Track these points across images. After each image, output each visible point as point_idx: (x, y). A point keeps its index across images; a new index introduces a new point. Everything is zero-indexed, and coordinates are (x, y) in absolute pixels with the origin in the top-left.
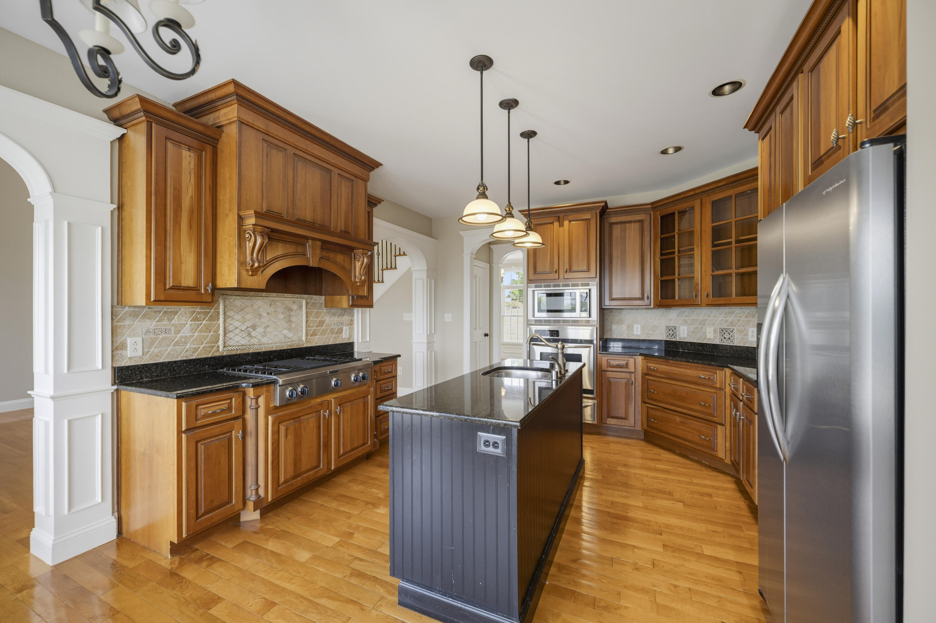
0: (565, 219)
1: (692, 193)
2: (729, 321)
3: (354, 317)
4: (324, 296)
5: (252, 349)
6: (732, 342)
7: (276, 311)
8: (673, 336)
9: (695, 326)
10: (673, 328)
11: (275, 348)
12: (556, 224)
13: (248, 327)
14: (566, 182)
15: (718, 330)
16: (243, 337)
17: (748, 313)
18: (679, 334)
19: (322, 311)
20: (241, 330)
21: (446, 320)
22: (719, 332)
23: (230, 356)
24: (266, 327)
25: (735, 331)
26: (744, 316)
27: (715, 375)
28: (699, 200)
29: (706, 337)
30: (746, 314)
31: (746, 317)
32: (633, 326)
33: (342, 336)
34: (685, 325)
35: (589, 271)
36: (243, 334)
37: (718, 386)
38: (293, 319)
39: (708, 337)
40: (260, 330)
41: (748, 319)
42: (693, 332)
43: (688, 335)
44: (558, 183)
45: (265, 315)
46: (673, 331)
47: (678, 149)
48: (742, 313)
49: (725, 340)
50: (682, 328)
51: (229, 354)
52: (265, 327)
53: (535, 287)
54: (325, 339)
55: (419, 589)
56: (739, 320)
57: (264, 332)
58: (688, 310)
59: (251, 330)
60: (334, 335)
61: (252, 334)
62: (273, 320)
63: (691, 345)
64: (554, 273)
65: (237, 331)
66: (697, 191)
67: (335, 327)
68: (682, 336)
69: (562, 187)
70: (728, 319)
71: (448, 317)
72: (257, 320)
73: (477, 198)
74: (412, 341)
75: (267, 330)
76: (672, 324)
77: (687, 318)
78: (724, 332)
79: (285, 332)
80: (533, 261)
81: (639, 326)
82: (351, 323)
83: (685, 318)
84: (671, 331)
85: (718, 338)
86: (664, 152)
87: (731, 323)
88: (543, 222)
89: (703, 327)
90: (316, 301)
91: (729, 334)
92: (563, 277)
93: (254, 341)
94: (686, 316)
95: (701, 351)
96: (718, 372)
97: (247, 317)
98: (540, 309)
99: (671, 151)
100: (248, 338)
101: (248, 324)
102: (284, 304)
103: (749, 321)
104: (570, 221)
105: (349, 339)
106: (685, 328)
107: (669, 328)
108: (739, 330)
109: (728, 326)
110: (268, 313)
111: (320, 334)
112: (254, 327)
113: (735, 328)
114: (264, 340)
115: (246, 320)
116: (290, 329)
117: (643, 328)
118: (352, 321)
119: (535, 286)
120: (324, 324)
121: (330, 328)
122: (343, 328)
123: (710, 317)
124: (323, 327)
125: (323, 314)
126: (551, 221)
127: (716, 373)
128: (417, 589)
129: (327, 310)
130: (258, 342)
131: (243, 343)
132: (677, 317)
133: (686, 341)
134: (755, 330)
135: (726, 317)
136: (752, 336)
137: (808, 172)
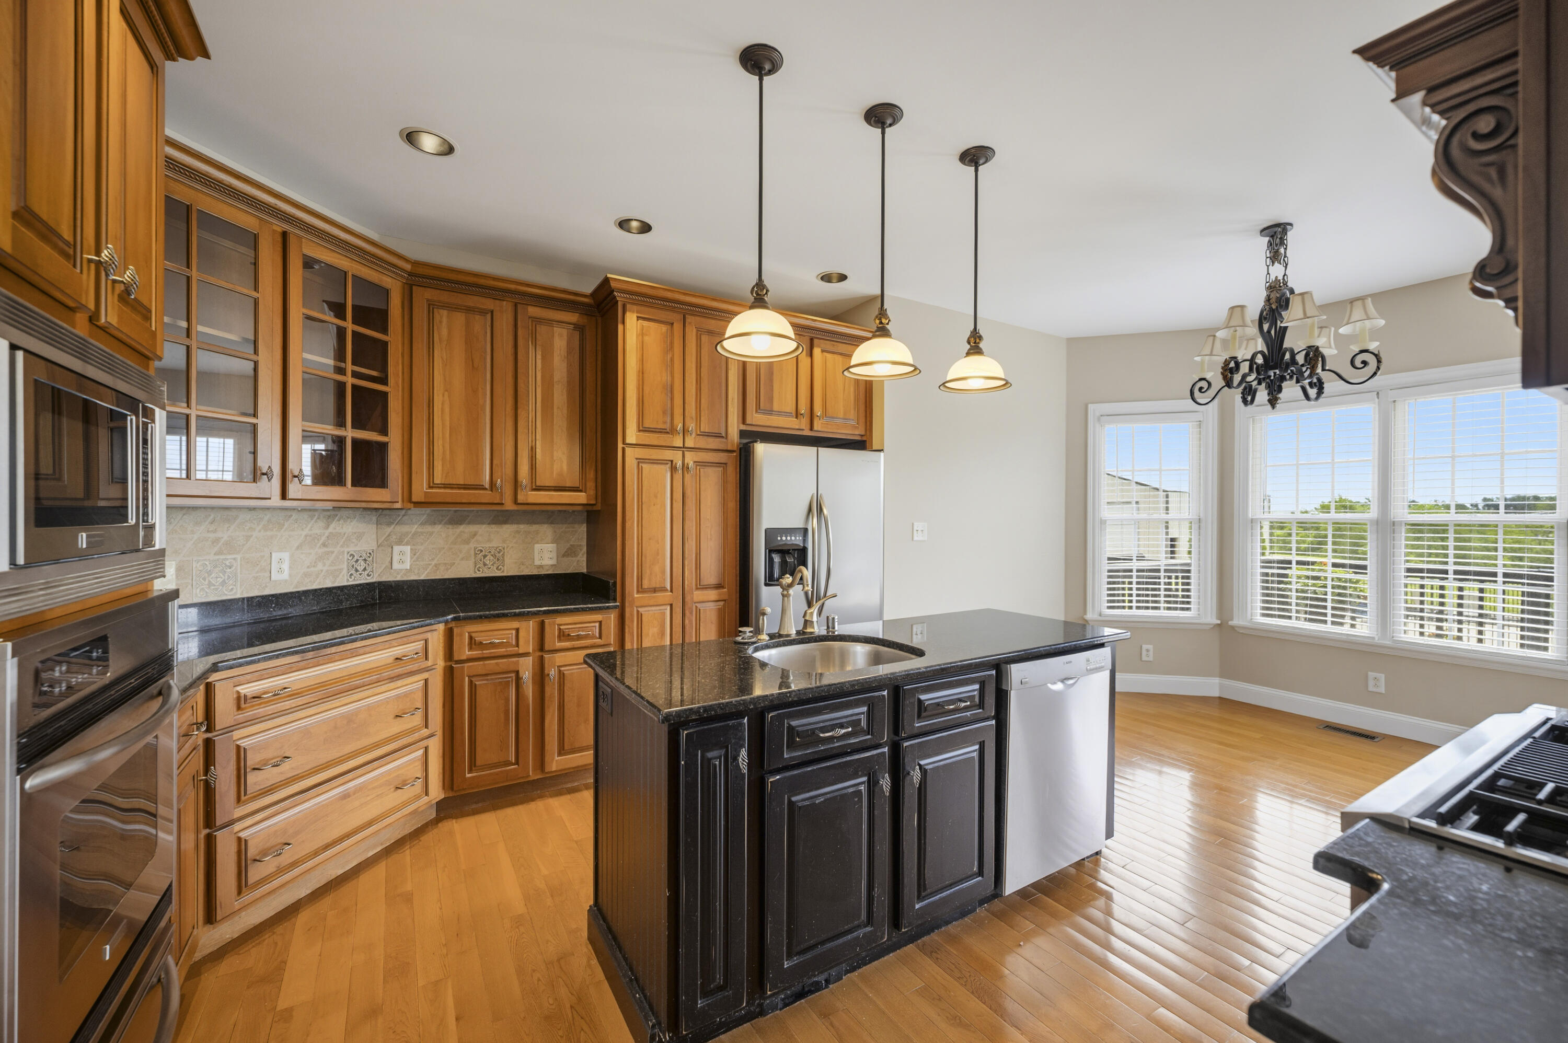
2: (222, 541)
6: (232, 589)
26: (260, 527)
41: (269, 533)
48: (255, 519)
134: (286, 556)
135: (215, 531)
136: (280, 570)
137: (751, 411)
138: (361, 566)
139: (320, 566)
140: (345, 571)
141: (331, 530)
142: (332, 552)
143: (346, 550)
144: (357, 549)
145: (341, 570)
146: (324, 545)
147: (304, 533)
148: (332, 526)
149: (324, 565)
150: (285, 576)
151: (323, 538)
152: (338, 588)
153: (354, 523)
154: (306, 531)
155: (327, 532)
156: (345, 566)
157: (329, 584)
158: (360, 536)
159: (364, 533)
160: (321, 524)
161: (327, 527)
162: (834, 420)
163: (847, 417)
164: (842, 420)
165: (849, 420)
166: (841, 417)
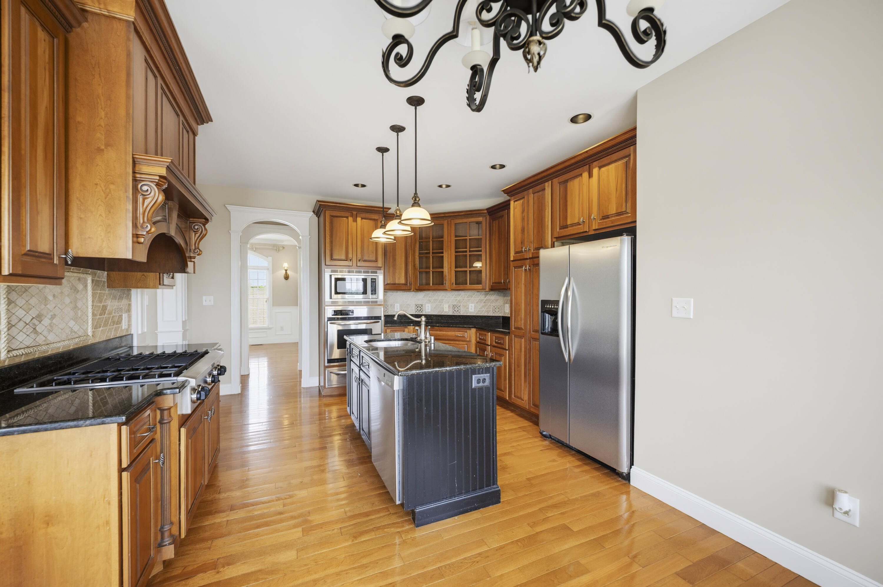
0: (358, 216)
1: (443, 215)
2: (458, 300)
3: (131, 301)
4: (106, 271)
5: (37, 353)
6: (460, 313)
7: (62, 293)
8: (420, 311)
9: (436, 304)
10: (420, 306)
11: (62, 349)
12: (350, 219)
13: (33, 318)
14: (363, 186)
15: (451, 306)
16: (28, 333)
17: (469, 295)
18: (425, 310)
19: (105, 292)
20: (25, 323)
21: (204, 303)
22: (451, 307)
23: (18, 366)
24: (53, 317)
25: (461, 306)
27: (466, 333)
28: (447, 221)
29: (443, 310)
30: (467, 295)
31: (468, 297)
32: (394, 305)
33: (122, 327)
34: (429, 303)
35: (377, 261)
36: (27, 329)
37: (468, 340)
38: (79, 304)
39: (445, 311)
40: (46, 321)
41: (469, 298)
42: (435, 308)
43: (431, 310)
44: (356, 185)
45: (50, 298)
46: (420, 307)
47: (448, 186)
48: (465, 295)
49: (455, 312)
50: (427, 305)
51: (12, 362)
52: (51, 318)
53: (331, 272)
54: (108, 332)
55: (433, 505)
56: (464, 299)
57: (50, 325)
58: (431, 293)
59: (36, 322)
60: (115, 326)
61: (37, 328)
62: (59, 306)
63: (434, 316)
64: (349, 260)
65: (21, 325)
66: (446, 215)
67: (115, 315)
68: (427, 311)
69: (360, 189)
70: (457, 298)
71: (208, 300)
72: (43, 306)
73: (413, 206)
74: (157, 330)
75: (54, 321)
76: (419, 303)
77: (431, 298)
78: (455, 307)
79: (72, 323)
80: (329, 248)
81: (398, 305)
82: (129, 310)
83: (429, 298)
84: (419, 308)
85: (451, 311)
86: (440, 186)
87: (459, 301)
88: (338, 215)
89: (441, 304)
90: (99, 278)
91: (458, 308)
92: (356, 265)
93: (40, 339)
94: (429, 297)
95: (440, 320)
96: (468, 331)
97: (33, 301)
98: (337, 292)
99: (444, 186)
100: (33, 336)
101: (34, 313)
102: (70, 281)
103: (469, 300)
104: (362, 219)
105: (127, 330)
106: (429, 305)
107: (417, 306)
108: (463, 306)
109: (457, 303)
110: (54, 296)
111: (104, 325)
112: (39, 317)
113: (461, 304)
114: (51, 337)
115: (31, 307)
116: (75, 319)
117: (401, 306)
118: (130, 305)
119: (332, 270)
120: (107, 311)
121: (112, 316)
122: (122, 315)
123: (446, 297)
124: (106, 315)
125: (105, 297)
126: (346, 215)
127: (467, 332)
128: (432, 505)
129: (109, 290)
130: (45, 341)
131: (28, 344)
132: (423, 297)
133: (430, 314)
134: (473, 305)
135: (456, 297)
136: (471, 309)
137: (557, 229)
138: (497, 310)
139: (483, 309)
140: (491, 311)
141: (487, 298)
142: (487, 305)
143: (492, 305)
144: (496, 304)
145: (490, 311)
146: (484, 302)
147: (478, 299)
148: (487, 297)
149: (485, 308)
150: (473, 311)
151: (484, 300)
152: (488, 316)
153: (495, 296)
154: (479, 298)
155: (485, 299)
156: (491, 310)
157: (486, 315)
158: (497, 300)
159: (498, 299)
160: (483, 296)
161: (486, 297)
162: (608, 218)
163: (619, 211)
164: (616, 215)
165: (622, 213)
166: (614, 213)
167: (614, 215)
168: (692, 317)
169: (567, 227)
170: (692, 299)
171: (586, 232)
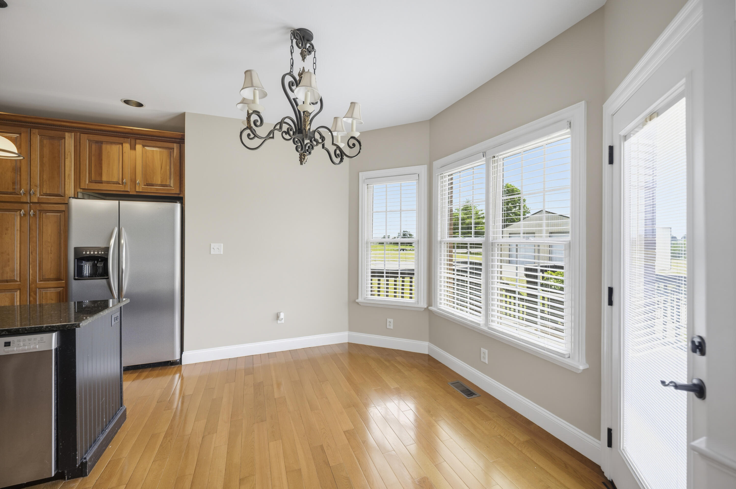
137: (85, 181)
162: (153, 186)
163: (164, 184)
164: (160, 185)
165: (166, 186)
166: (159, 184)
167: (158, 185)
168: (222, 253)
169: (102, 183)
170: (222, 244)
171: (128, 191)
